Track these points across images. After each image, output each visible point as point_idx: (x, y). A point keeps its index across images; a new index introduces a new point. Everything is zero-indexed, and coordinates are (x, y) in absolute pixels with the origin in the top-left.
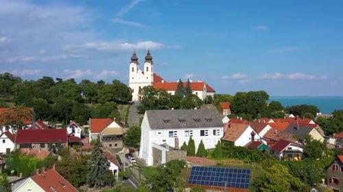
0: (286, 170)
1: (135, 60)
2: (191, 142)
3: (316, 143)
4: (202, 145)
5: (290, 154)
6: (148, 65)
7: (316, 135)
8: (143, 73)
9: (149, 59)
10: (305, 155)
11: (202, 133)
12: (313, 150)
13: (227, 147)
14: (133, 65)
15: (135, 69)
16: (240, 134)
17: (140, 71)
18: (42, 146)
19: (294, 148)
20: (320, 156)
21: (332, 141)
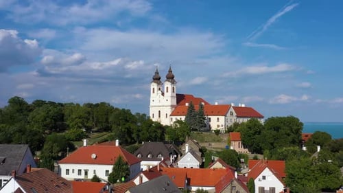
8: (163, 94)
9: (171, 78)
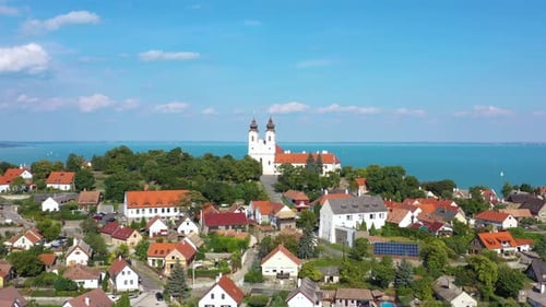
0: (444, 244)
1: (254, 128)
2: (364, 224)
3: (462, 224)
4: (373, 226)
5: (444, 233)
6: (270, 134)
7: (461, 217)
10: (454, 233)
11: (371, 217)
12: (459, 229)
13: (391, 227)
14: (253, 134)
15: (255, 139)
16: (403, 217)
17: (261, 141)
18: (227, 228)
19: (446, 229)
20: (465, 234)
21: (472, 222)
